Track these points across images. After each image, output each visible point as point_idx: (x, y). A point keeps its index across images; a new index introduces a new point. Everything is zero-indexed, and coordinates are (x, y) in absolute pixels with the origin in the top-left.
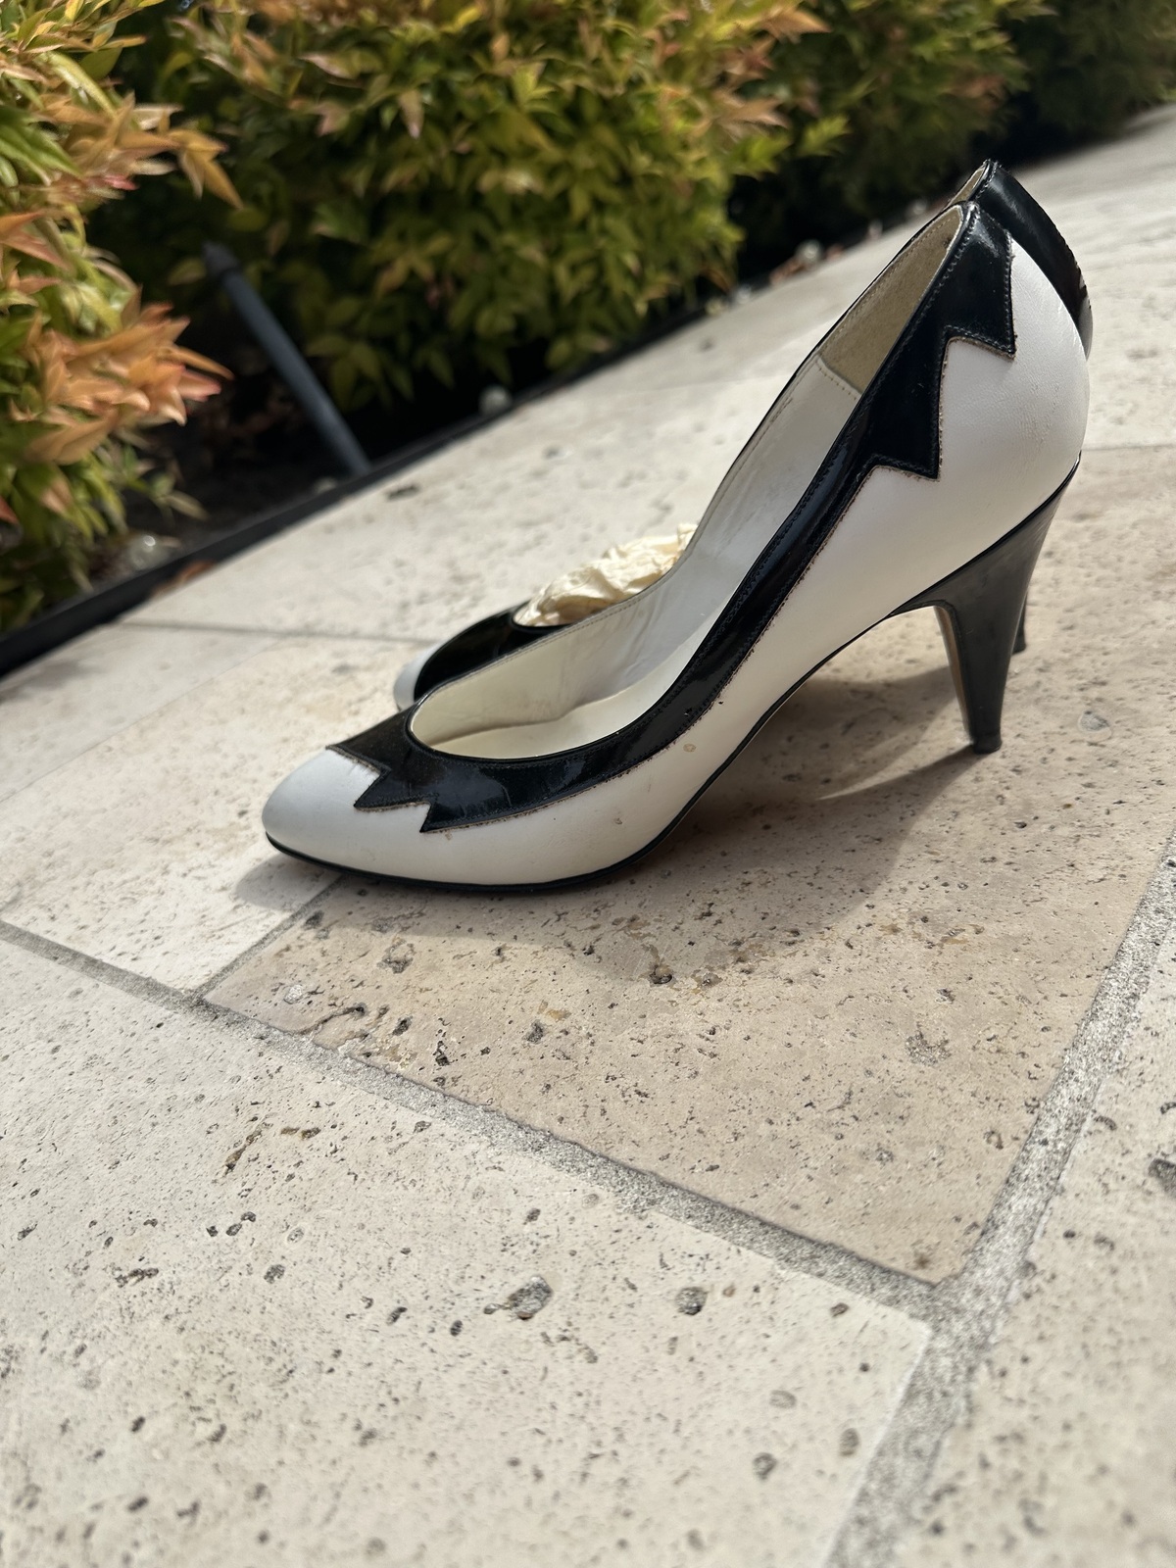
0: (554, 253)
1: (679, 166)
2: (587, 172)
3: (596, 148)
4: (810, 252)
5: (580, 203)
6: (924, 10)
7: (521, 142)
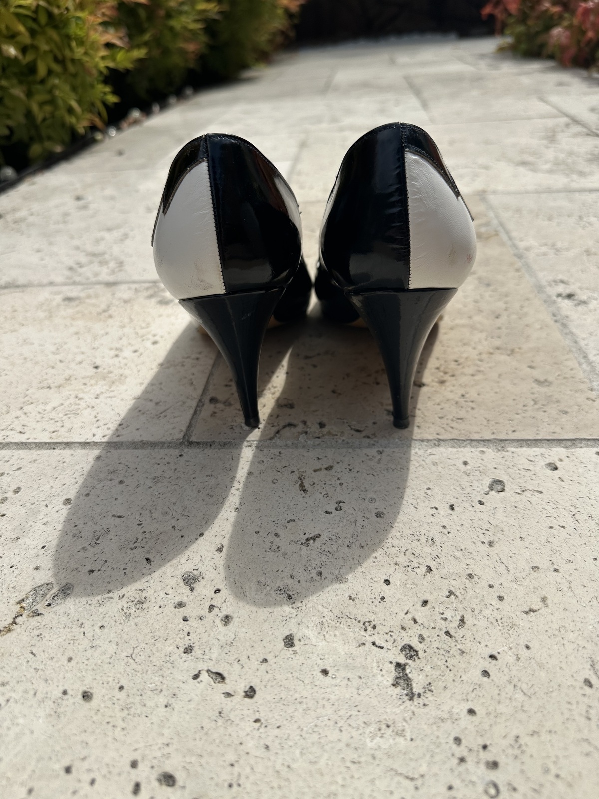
0: (30, 94)
1: (92, 58)
2: (45, 52)
3: (50, 41)
4: (136, 114)
5: (42, 71)
6: (172, 4)
7: (8, 28)
